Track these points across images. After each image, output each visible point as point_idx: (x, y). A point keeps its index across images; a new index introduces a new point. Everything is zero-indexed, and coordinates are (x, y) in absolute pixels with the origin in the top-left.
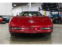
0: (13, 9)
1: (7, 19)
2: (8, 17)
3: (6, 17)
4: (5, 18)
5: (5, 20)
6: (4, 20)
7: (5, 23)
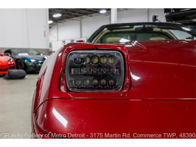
0: (50, 28)
1: (30, 61)
2: (35, 53)
3: (25, 55)
4: (24, 58)
5: (25, 64)
6: (20, 63)
7: (22, 77)
